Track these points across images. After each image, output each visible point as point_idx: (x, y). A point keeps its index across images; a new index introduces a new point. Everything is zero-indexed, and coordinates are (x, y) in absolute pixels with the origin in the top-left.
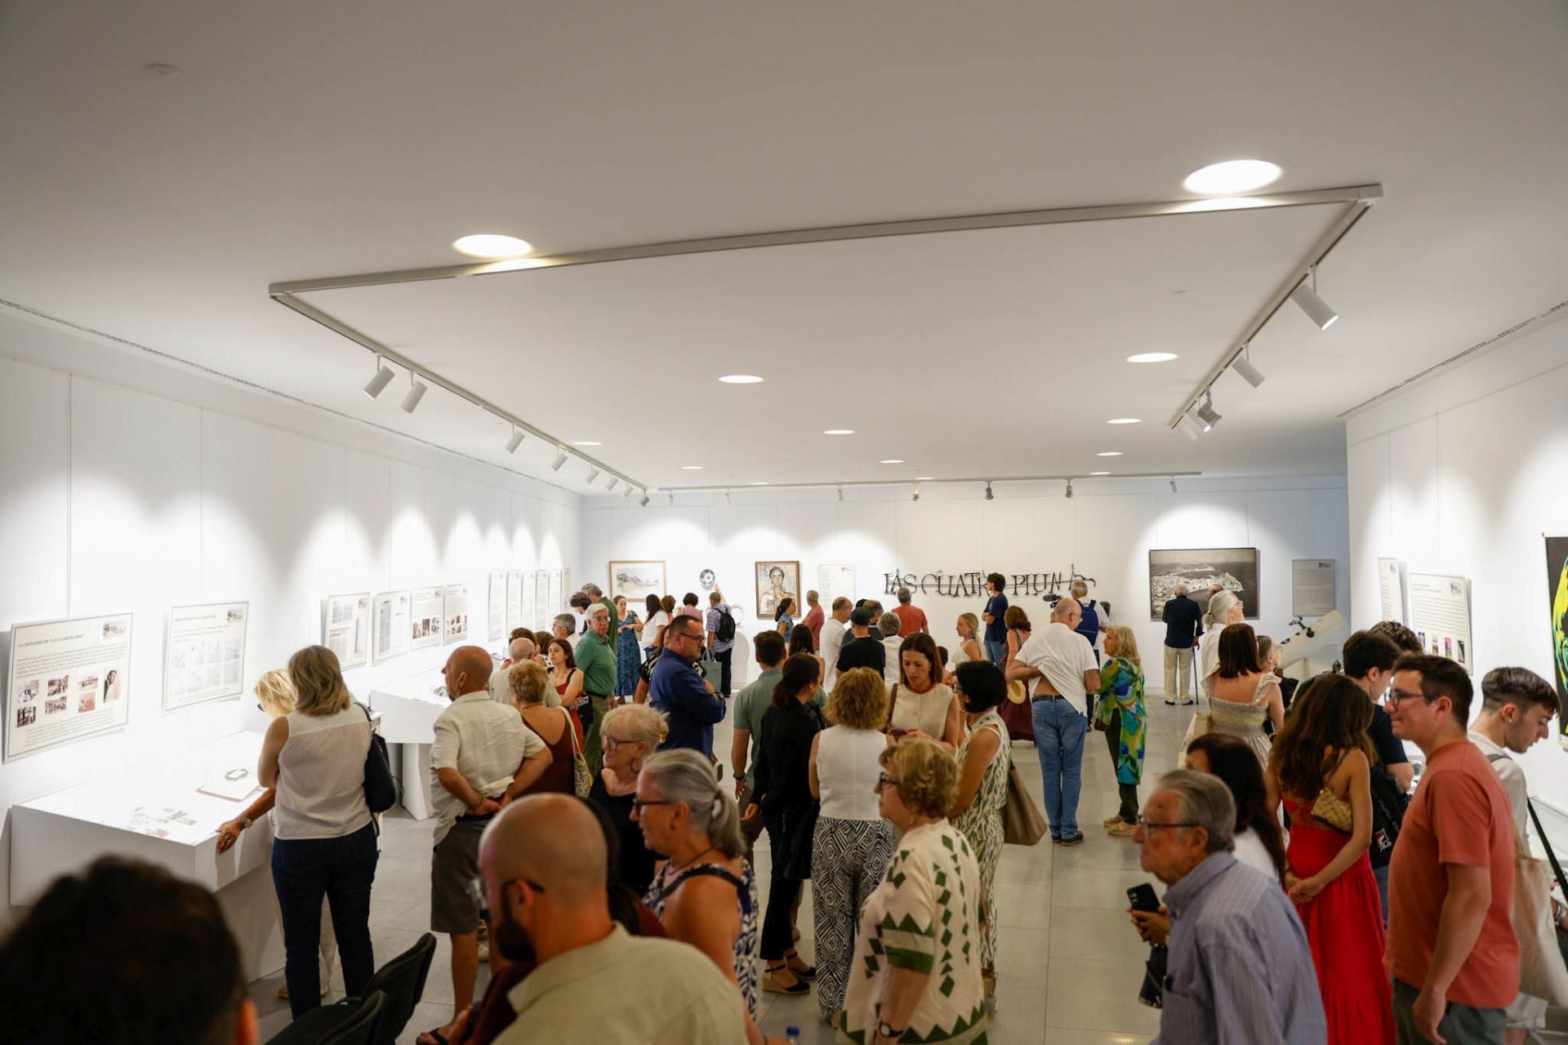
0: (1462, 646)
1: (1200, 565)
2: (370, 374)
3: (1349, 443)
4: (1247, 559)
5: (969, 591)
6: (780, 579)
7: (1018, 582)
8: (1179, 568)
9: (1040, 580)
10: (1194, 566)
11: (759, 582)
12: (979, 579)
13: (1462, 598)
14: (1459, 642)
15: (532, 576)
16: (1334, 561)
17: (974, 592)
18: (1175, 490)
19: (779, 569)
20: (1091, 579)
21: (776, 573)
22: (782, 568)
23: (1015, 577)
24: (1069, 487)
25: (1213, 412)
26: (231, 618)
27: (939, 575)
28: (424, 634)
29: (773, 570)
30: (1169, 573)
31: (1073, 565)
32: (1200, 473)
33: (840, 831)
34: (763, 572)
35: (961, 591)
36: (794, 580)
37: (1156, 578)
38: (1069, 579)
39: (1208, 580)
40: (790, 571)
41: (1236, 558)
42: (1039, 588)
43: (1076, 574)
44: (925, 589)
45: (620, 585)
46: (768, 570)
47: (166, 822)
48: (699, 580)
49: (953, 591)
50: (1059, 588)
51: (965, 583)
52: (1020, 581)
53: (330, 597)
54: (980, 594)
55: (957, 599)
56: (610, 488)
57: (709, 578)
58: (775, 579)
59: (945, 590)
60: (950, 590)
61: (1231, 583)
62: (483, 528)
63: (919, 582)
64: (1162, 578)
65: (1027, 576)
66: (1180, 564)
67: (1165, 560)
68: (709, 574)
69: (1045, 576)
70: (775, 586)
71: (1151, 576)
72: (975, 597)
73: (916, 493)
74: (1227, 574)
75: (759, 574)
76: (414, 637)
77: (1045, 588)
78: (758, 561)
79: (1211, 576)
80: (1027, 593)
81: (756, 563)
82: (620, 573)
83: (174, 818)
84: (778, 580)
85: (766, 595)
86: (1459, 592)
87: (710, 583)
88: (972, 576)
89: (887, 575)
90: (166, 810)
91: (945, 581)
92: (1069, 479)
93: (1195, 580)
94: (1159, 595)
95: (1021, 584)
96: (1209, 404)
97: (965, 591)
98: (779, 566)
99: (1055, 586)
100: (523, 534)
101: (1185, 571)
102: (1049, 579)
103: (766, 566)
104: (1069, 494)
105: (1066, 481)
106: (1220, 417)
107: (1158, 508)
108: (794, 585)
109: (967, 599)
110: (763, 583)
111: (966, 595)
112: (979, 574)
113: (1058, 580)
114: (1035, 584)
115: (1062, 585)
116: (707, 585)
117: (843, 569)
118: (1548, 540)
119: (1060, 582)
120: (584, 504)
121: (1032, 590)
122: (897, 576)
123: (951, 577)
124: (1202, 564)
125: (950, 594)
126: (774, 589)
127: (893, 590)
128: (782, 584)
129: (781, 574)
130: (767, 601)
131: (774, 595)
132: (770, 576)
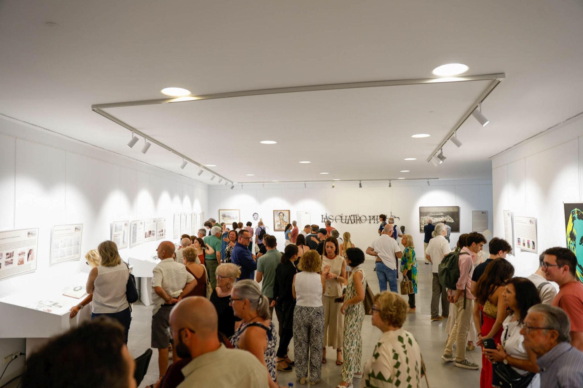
0: (534, 243)
1: (438, 213)
2: (130, 139)
3: (493, 168)
4: (456, 210)
5: (353, 221)
8: (430, 214)
10: (436, 213)
12: (356, 217)
13: (534, 225)
14: (533, 242)
15: (190, 215)
16: (487, 211)
17: (354, 222)
18: (429, 185)
19: (282, 213)
20: (398, 218)
21: (281, 214)
22: (283, 213)
23: (370, 217)
24: (390, 183)
25: (443, 156)
26: (77, 230)
27: (342, 216)
28: (149, 236)
29: (279, 213)
30: (426, 215)
31: (391, 212)
32: (438, 179)
33: (303, 311)
34: (276, 214)
35: (350, 222)
36: (288, 217)
37: (422, 217)
38: (390, 218)
39: (441, 218)
40: (286, 214)
41: (451, 210)
43: (392, 215)
44: (337, 221)
45: (223, 219)
46: (278, 213)
47: (51, 306)
48: (252, 216)
49: (347, 222)
51: (351, 219)
52: (372, 218)
53: (114, 222)
54: (357, 223)
55: (348, 224)
56: (219, 182)
57: (256, 216)
59: (344, 221)
60: (346, 221)
61: (450, 219)
62: (172, 196)
63: (334, 218)
64: (424, 217)
65: (374, 216)
66: (431, 212)
67: (425, 210)
70: (281, 219)
71: (420, 216)
72: (355, 224)
73: (333, 185)
74: (448, 216)
75: (275, 215)
76: (146, 237)
78: (274, 210)
80: (374, 223)
81: (274, 211)
82: (223, 214)
83: (54, 305)
84: (282, 217)
85: (277, 222)
86: (533, 223)
87: (257, 218)
88: (354, 216)
89: (322, 216)
90: (51, 302)
91: (344, 218)
92: (390, 180)
93: (436, 218)
94: (423, 223)
96: (441, 153)
97: (351, 222)
98: (282, 212)
100: (187, 199)
101: (433, 215)
103: (277, 212)
104: (390, 186)
105: (389, 181)
106: (445, 158)
107: (423, 191)
108: (288, 219)
109: (352, 225)
110: (277, 218)
111: (352, 223)
112: (356, 215)
116: (255, 218)
117: (306, 213)
118: (565, 205)
120: (210, 189)
121: (376, 221)
122: (326, 216)
123: (346, 216)
124: (439, 212)
125: (346, 222)
126: (280, 220)
127: (324, 221)
128: (284, 219)
129: (283, 215)
130: (278, 225)
131: (280, 222)
132: (279, 216)
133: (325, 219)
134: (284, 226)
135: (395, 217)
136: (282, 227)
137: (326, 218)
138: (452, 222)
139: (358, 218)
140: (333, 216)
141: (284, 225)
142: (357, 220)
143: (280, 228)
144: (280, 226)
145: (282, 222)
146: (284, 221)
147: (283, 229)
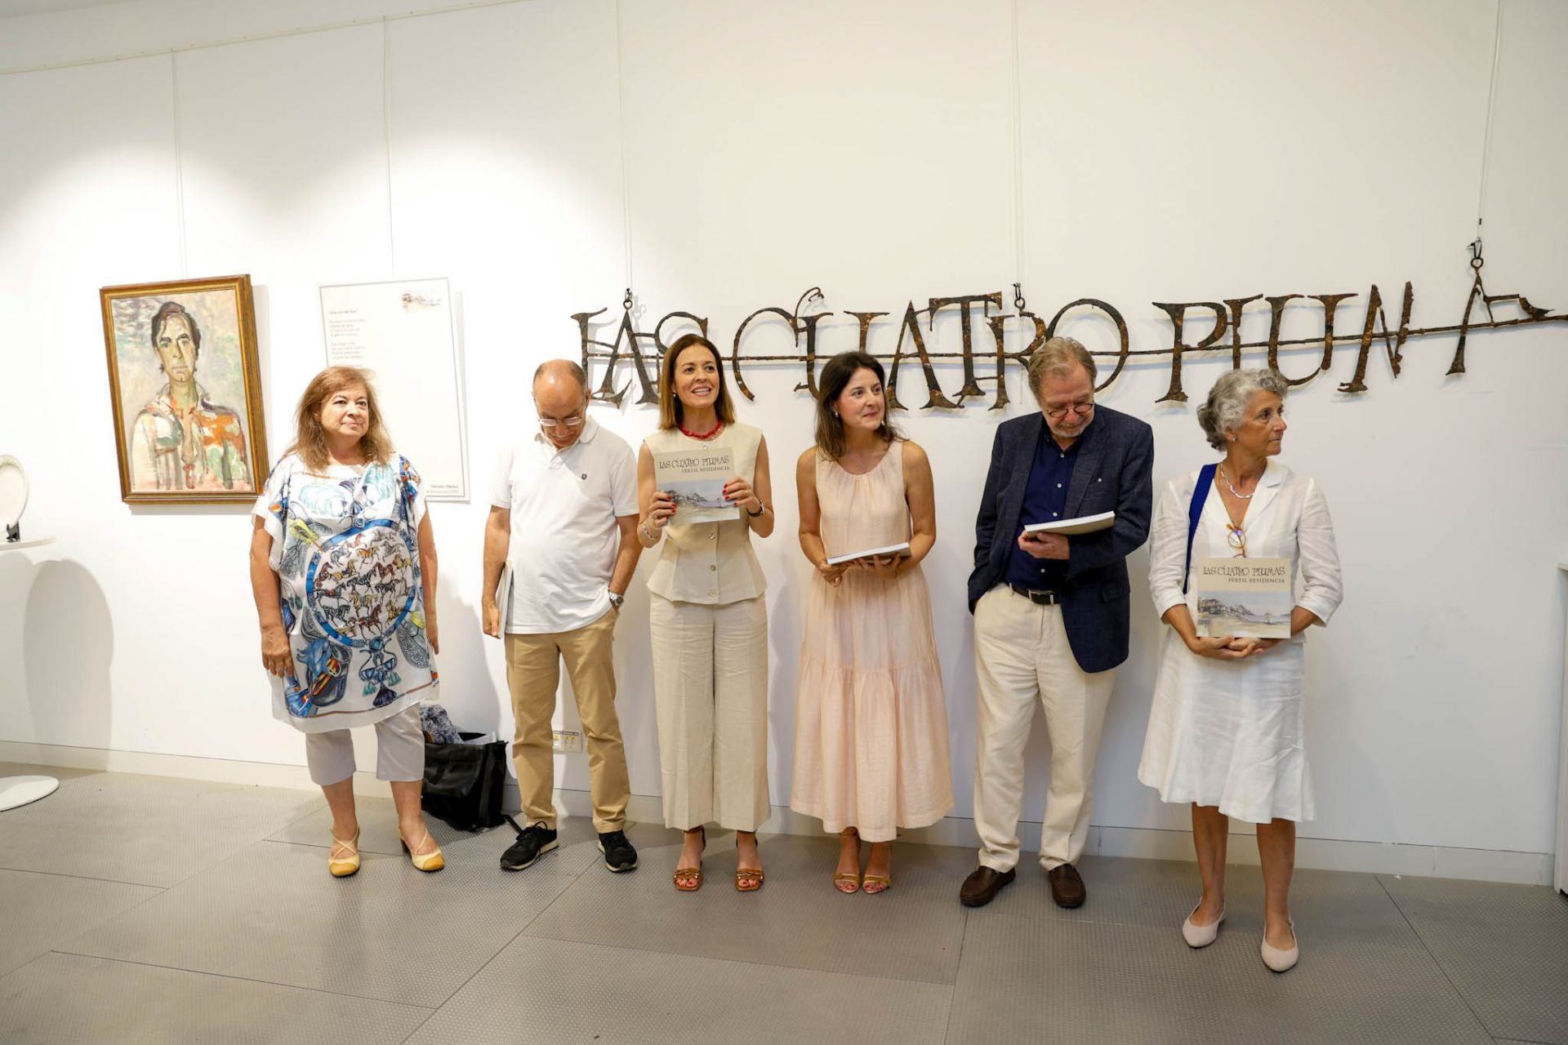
5: (951, 381)
6: (188, 352)
7: (1191, 338)
9: (1302, 322)
11: (122, 365)
12: (997, 327)
17: (971, 388)
19: (178, 309)
21: (174, 328)
23: (1176, 312)
27: (812, 313)
29: (156, 317)
34: (127, 327)
35: (914, 387)
36: (234, 357)
38: (1459, 323)
40: (217, 318)
42: (1293, 365)
43: (1488, 289)
46: (145, 317)
50: (1395, 362)
51: (931, 348)
52: (1197, 329)
58: (170, 351)
65: (1237, 305)
69: (1333, 301)
70: (172, 381)
72: (979, 413)
77: (1326, 364)
81: (103, 297)
85: (145, 418)
88: (965, 315)
89: (583, 319)
91: (839, 340)
95: (1205, 345)
97: (933, 385)
98: (177, 298)
99: (1378, 355)
102: (1350, 321)
103: (133, 304)
108: (235, 374)
109: (940, 422)
110: (134, 369)
111: (936, 401)
112: (996, 298)
113: (1393, 325)
114: (1273, 346)
115: (1411, 350)
117: (407, 299)
119: (1403, 335)
122: (626, 324)
123: (865, 319)
126: (169, 395)
127: (607, 384)
128: (198, 377)
129: (189, 333)
130: (150, 440)
131: (171, 417)
132: (154, 343)
133: (615, 357)
134: (209, 449)
135: (1537, 316)
136: (190, 467)
137: (624, 347)
139: (1018, 342)
141: (207, 441)
142: (1001, 368)
143: (178, 480)
144: (174, 450)
145: (186, 412)
146: (204, 405)
147: (201, 482)
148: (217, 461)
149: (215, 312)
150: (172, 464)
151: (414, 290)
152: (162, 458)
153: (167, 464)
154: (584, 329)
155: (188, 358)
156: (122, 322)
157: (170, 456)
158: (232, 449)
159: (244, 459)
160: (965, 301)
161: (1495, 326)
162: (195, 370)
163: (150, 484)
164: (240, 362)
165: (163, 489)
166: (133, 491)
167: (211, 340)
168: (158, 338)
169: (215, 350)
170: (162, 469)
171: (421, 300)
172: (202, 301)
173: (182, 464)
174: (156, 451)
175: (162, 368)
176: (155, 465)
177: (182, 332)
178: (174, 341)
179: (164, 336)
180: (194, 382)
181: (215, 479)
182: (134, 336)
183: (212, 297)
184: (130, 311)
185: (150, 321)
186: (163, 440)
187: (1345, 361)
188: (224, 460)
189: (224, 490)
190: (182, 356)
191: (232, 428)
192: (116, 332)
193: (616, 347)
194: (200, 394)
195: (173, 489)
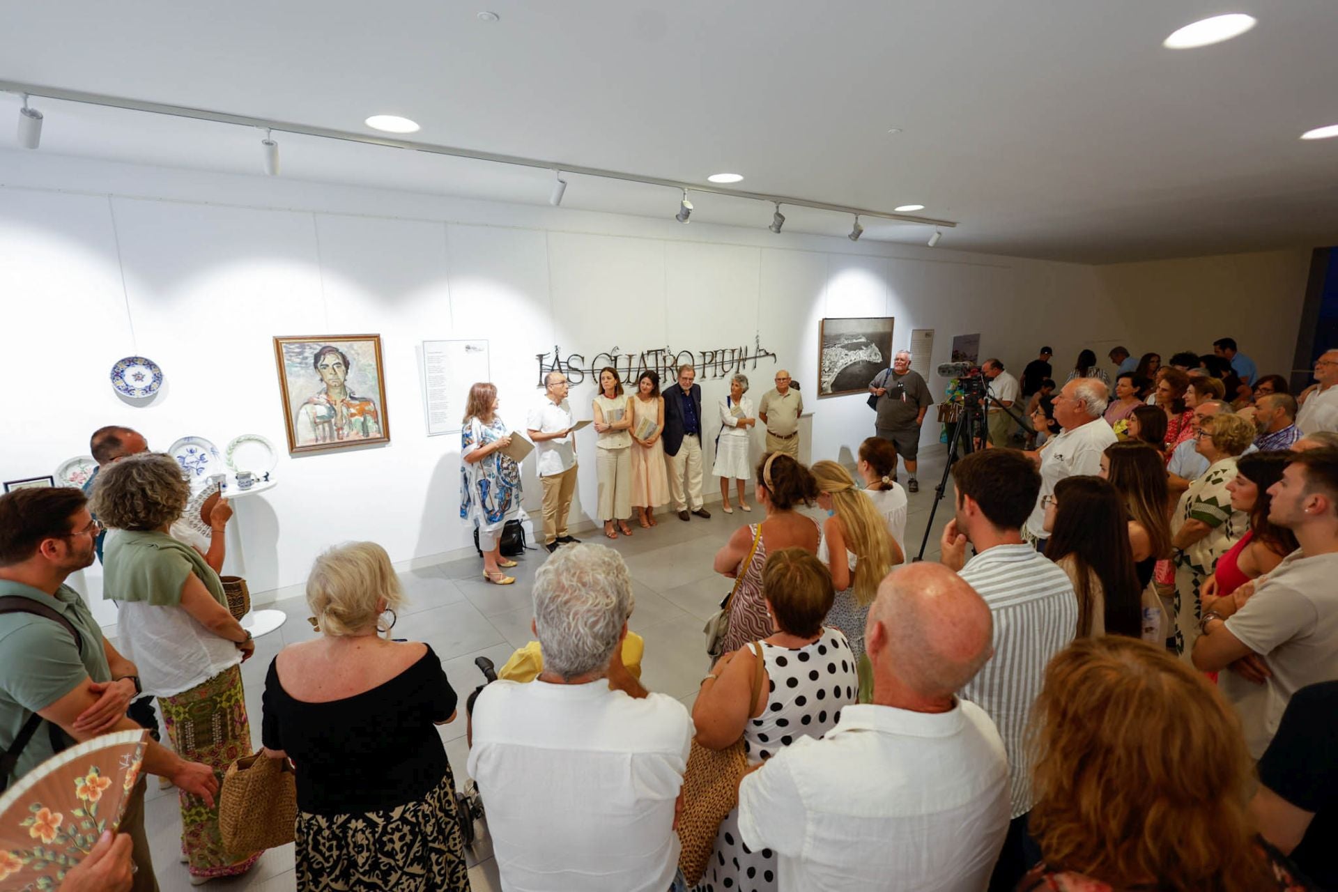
1: (856, 336)
4: (880, 328)
6: (340, 371)
7: (707, 362)
8: (843, 339)
9: (728, 357)
10: (853, 336)
11: (290, 380)
12: (664, 359)
16: (933, 331)
19: (335, 350)
21: (330, 359)
22: (341, 349)
23: (704, 354)
27: (615, 354)
29: (317, 353)
30: (835, 345)
31: (757, 337)
34: (296, 359)
36: (372, 374)
37: (825, 350)
38: (755, 356)
39: (861, 352)
40: (361, 355)
42: (727, 367)
43: (761, 347)
46: (309, 354)
48: (110, 381)
50: (744, 366)
52: (708, 359)
58: (327, 371)
60: (629, 377)
61: (875, 354)
63: (587, 366)
64: (831, 351)
65: (716, 352)
66: (844, 334)
67: (832, 330)
68: (139, 369)
69: (733, 351)
70: (328, 387)
71: (823, 349)
73: (689, 206)
74: (873, 345)
77: (732, 367)
79: (863, 347)
80: (715, 376)
81: (278, 342)
85: (308, 407)
87: (149, 389)
88: (656, 355)
89: (541, 357)
93: (852, 352)
94: (828, 370)
95: (709, 363)
98: (334, 344)
99: (741, 363)
101: (846, 342)
102: (736, 357)
103: (302, 346)
108: (372, 382)
110: (301, 381)
112: (663, 350)
114: (723, 363)
116: (138, 394)
117: (468, 348)
119: (746, 359)
121: (719, 371)
122: (557, 358)
123: (631, 356)
124: (858, 335)
125: (629, 382)
126: (326, 393)
128: (347, 384)
129: (341, 362)
130: (311, 417)
131: (328, 405)
132: (316, 367)
134: (353, 419)
135: (767, 354)
136: (340, 429)
137: (556, 367)
138: (879, 362)
139: (669, 363)
140: (583, 358)
141: (353, 415)
142: (665, 371)
143: (331, 436)
144: (329, 422)
145: (338, 402)
146: (351, 397)
147: (348, 436)
148: (359, 426)
149: (360, 351)
150: (327, 429)
151: (471, 344)
152: (321, 426)
153: (324, 429)
154: (541, 361)
155: (340, 375)
156: (291, 356)
157: (326, 425)
158: (369, 417)
159: (377, 422)
160: (656, 351)
161: (760, 357)
162: (345, 380)
163: (311, 440)
164: (376, 375)
165: (321, 442)
166: (297, 445)
167: (357, 365)
168: (319, 365)
169: (360, 370)
170: (320, 432)
171: (474, 348)
172: (351, 347)
173: (335, 428)
174: (315, 423)
175: (322, 380)
176: (315, 430)
177: (337, 361)
178: (331, 366)
179: (324, 363)
180: (345, 387)
181: (357, 433)
182: (300, 363)
183: (357, 345)
184: (297, 350)
185: (313, 356)
186: (322, 417)
187: (735, 365)
188: (364, 424)
189: (363, 438)
190: (336, 374)
191: (370, 407)
192: (286, 362)
193: (553, 367)
194: (348, 392)
195: (328, 441)
